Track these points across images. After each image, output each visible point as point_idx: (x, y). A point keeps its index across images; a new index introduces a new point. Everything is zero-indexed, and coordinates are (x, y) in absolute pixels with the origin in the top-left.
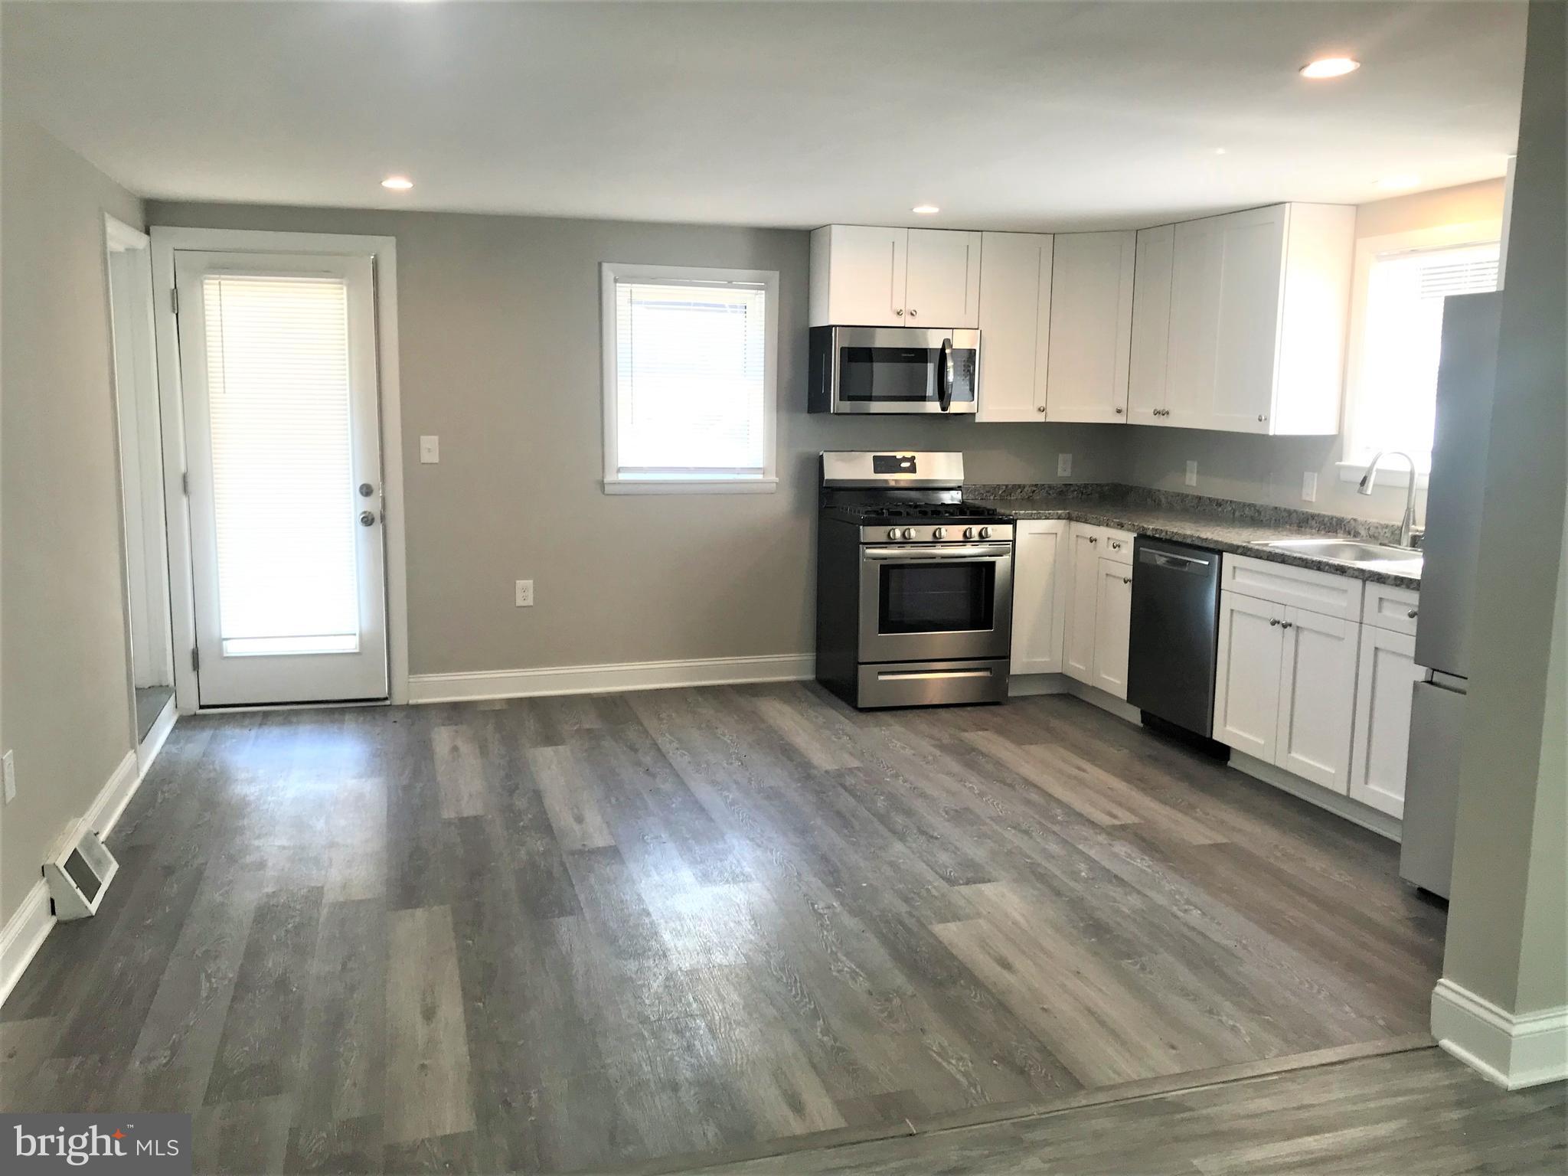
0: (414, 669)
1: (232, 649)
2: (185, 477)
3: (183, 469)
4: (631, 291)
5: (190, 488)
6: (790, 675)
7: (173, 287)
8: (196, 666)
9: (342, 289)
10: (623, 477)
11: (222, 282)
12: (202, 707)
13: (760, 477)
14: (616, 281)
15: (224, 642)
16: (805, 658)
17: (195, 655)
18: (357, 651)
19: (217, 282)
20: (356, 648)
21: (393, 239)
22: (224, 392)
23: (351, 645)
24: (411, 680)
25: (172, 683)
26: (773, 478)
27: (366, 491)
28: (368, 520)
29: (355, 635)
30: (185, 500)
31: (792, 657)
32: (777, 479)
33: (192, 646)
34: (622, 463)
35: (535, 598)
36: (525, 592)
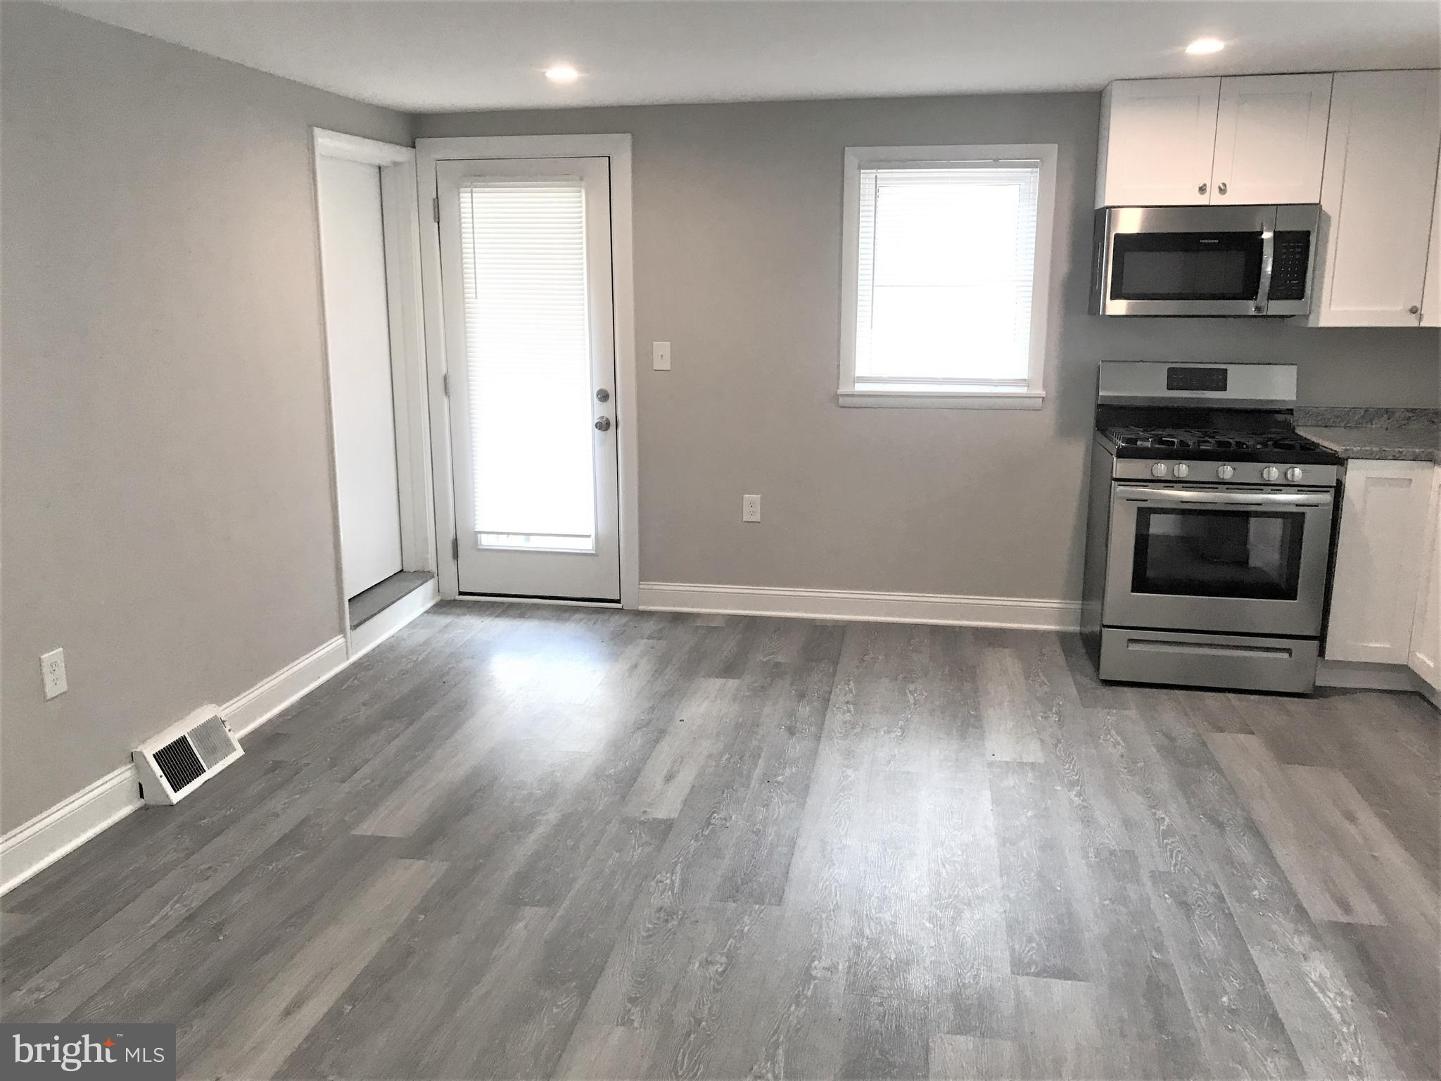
0: (643, 577)
1: (486, 541)
2: (445, 378)
3: (444, 372)
4: (876, 177)
5: (452, 389)
6: (1050, 624)
7: (435, 196)
8: (456, 556)
9: (580, 192)
10: (860, 388)
11: (474, 189)
12: (461, 593)
13: (1022, 390)
14: (860, 168)
15: (479, 535)
16: (1073, 606)
17: (455, 543)
18: (594, 552)
19: (469, 189)
20: (593, 550)
21: (628, 137)
22: (476, 298)
23: (587, 545)
24: (642, 587)
25: (435, 570)
26: (1040, 392)
27: (603, 396)
28: (603, 425)
29: (589, 536)
30: (445, 400)
31: (1054, 604)
32: (1044, 393)
33: (452, 536)
34: (859, 372)
35: (762, 514)
36: (752, 506)
